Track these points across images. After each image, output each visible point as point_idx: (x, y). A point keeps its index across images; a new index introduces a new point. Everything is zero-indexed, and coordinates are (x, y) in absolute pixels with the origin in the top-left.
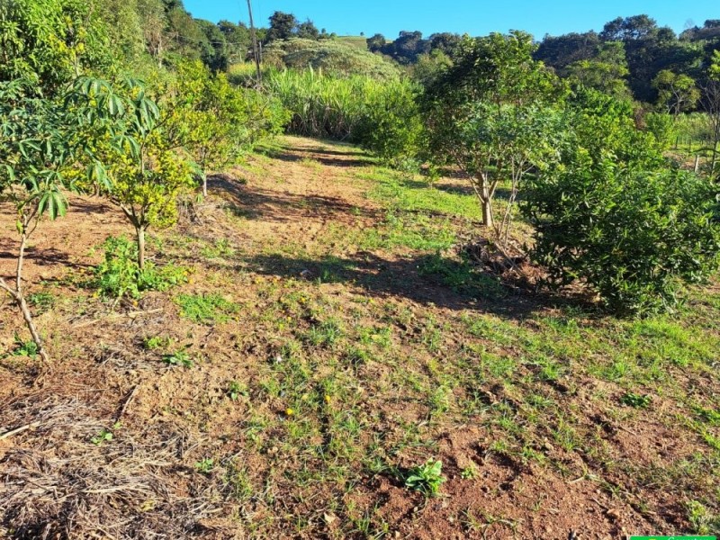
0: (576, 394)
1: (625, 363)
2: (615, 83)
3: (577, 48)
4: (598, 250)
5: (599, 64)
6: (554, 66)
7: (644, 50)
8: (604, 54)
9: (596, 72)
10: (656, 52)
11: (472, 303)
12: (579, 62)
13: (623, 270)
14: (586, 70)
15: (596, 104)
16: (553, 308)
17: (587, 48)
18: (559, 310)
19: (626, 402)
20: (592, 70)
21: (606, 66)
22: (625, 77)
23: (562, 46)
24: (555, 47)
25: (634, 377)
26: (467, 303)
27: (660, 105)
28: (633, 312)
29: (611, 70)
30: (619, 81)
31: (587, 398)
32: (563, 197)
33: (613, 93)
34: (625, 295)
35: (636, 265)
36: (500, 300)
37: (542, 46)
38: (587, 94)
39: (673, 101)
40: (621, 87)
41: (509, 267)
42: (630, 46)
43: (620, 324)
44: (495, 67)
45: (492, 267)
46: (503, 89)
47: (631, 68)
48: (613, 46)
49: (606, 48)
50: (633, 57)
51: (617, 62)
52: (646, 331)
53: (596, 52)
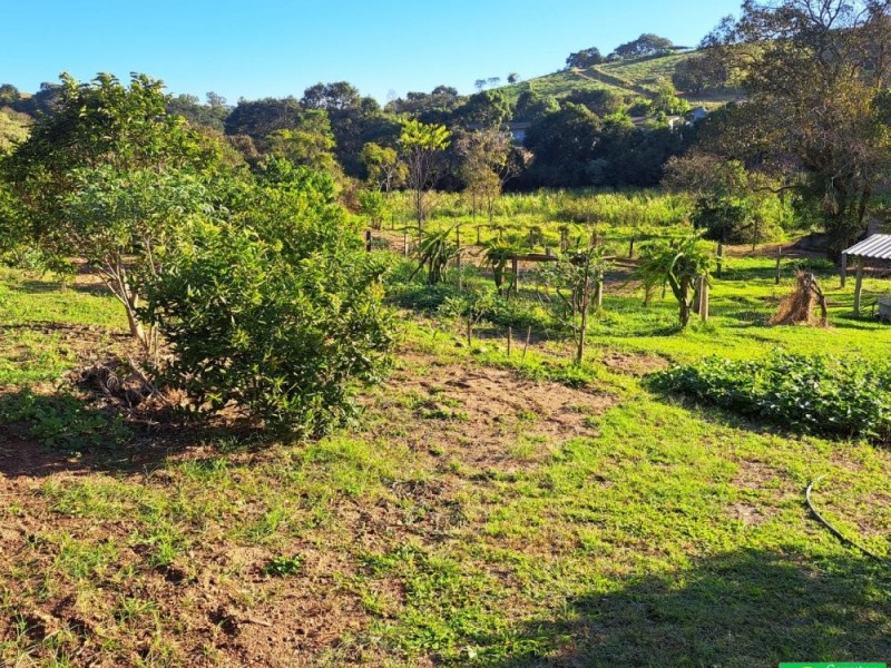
0: (196, 580)
1: (283, 508)
2: (322, 156)
3: (277, 115)
4: (244, 359)
5: (302, 134)
6: (250, 135)
7: (350, 121)
8: (307, 123)
9: (301, 144)
10: (362, 124)
11: (73, 461)
12: (279, 131)
13: (279, 382)
14: (288, 140)
15: (289, 178)
16: (199, 445)
17: (289, 116)
18: (209, 448)
19: (271, 572)
20: (296, 140)
21: (311, 137)
22: (332, 150)
23: (259, 112)
24: (252, 114)
25: (292, 528)
26: (65, 461)
27: (370, 181)
28: (299, 434)
29: (317, 141)
30: (326, 154)
31: (212, 582)
32: (190, 292)
33: (322, 167)
34: (286, 415)
35: (298, 372)
36: (121, 448)
37: (237, 111)
38: (278, 166)
39: (383, 176)
40: (330, 161)
41: (146, 394)
42: (335, 116)
43: (286, 453)
44: (113, 120)
45: (123, 398)
46: (126, 148)
47: (338, 139)
48: (315, 114)
49: (308, 117)
50: (340, 128)
51: (323, 132)
52: (320, 456)
53: (298, 120)
